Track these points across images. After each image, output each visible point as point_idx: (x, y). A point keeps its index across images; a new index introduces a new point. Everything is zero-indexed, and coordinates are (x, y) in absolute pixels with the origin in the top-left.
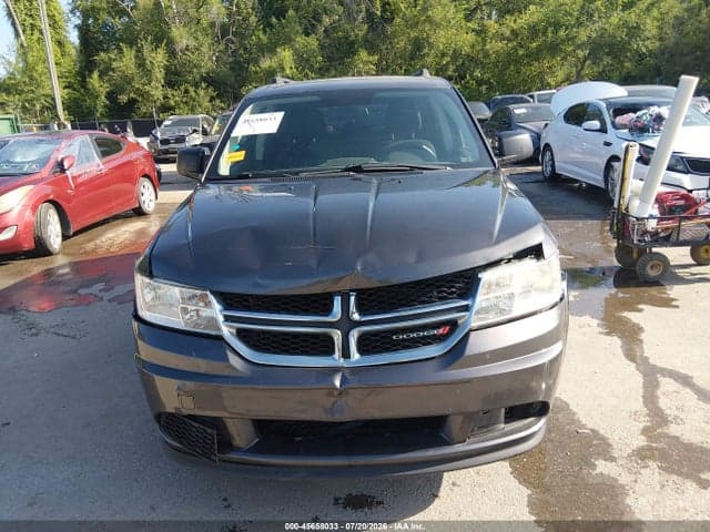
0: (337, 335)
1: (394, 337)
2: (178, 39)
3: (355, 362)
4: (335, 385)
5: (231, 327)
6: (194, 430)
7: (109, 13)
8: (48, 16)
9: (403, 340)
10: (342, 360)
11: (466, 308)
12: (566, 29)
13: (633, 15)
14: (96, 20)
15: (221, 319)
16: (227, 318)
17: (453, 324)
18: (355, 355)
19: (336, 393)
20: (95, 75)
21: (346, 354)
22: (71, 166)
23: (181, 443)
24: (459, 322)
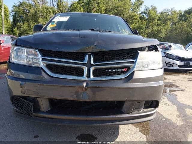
0: (85, 69)
1: (107, 71)
2: (40, 21)
3: (92, 79)
4: (83, 86)
5: (44, 63)
6: (25, 103)
7: (22, 13)
8: (4, 12)
9: (110, 72)
10: (86, 78)
11: (133, 62)
12: (143, 29)
13: (159, 28)
14: (18, 15)
15: (41, 59)
16: (43, 60)
17: (128, 68)
18: (92, 76)
19: (84, 89)
20: (16, 28)
21: (88, 76)
22: (3, 43)
23: (19, 109)
24: (131, 67)
